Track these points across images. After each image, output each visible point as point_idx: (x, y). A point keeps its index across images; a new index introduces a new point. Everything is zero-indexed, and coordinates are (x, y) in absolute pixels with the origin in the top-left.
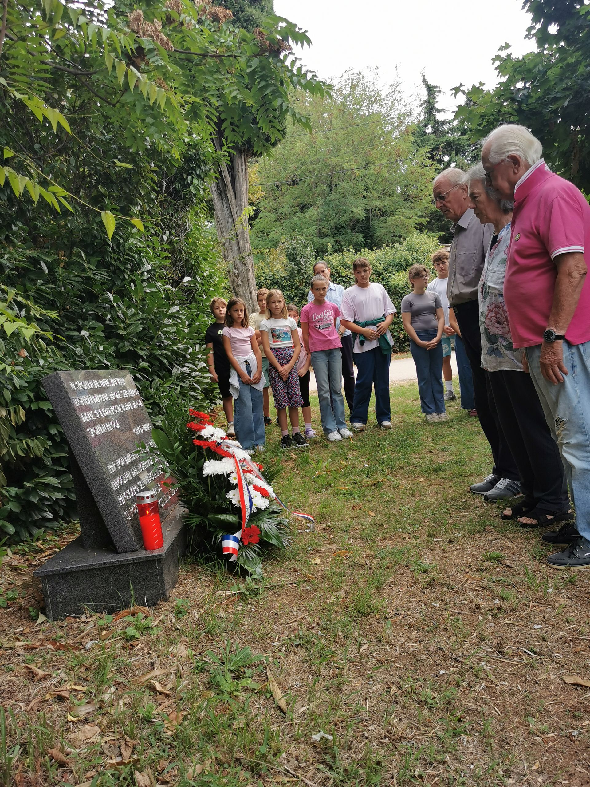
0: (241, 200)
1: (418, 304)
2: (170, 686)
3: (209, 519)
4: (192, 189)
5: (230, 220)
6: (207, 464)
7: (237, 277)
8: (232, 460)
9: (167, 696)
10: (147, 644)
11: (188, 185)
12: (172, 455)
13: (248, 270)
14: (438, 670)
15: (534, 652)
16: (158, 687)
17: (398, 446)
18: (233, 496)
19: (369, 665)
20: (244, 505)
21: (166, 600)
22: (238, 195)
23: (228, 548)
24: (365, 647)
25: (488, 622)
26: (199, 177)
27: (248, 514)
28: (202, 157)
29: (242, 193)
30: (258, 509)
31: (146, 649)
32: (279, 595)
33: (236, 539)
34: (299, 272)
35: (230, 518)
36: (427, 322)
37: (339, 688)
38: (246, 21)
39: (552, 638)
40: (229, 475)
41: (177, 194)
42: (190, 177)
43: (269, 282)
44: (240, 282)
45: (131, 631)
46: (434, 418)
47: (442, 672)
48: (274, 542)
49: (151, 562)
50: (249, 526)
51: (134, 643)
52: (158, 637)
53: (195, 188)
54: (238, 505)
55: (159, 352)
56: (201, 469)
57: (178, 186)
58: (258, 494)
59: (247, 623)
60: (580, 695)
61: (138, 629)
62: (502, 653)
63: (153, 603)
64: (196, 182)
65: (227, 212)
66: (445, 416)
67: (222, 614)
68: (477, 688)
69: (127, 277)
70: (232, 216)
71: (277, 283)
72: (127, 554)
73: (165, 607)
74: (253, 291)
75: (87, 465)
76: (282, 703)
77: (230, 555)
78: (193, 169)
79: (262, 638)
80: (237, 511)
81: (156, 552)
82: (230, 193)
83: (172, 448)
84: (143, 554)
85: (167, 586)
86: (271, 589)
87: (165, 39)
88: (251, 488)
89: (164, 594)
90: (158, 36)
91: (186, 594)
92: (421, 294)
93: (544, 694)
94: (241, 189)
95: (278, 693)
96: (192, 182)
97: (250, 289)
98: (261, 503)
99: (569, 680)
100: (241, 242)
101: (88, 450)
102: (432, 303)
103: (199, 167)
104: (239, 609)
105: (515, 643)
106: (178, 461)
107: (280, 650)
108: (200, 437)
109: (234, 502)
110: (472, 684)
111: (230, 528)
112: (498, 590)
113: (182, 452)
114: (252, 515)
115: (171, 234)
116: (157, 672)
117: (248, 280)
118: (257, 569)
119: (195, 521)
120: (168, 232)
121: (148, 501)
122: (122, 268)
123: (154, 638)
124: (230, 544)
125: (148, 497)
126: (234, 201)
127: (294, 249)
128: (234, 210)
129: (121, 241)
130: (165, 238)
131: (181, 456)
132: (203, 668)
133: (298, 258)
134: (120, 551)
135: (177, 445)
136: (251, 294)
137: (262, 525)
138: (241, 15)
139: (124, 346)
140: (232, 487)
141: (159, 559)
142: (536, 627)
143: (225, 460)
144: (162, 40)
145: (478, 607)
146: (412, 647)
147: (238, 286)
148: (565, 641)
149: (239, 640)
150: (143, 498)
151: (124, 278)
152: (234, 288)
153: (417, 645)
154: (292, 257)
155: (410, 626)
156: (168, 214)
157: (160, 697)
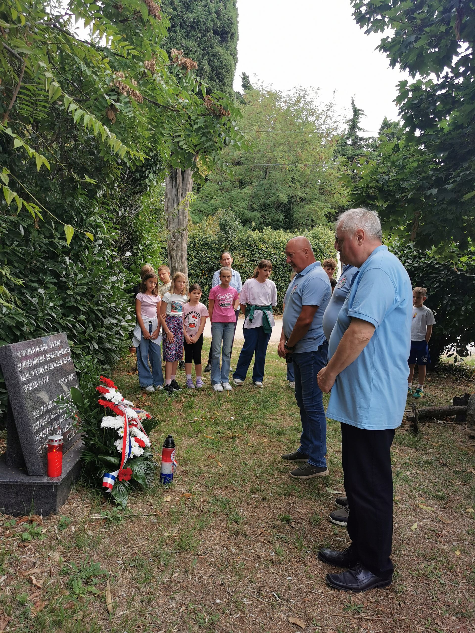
0: (186, 186)
2: (42, 582)
3: (98, 459)
4: (147, 181)
5: (176, 199)
6: (105, 418)
7: (174, 243)
8: (123, 418)
9: (39, 588)
10: (35, 545)
11: (145, 177)
12: (82, 408)
13: (182, 240)
14: (215, 600)
15: (279, 597)
16: (34, 582)
17: (260, 405)
18: (118, 444)
19: (174, 588)
20: (125, 453)
21: (55, 514)
22: (185, 182)
23: (107, 483)
24: (176, 574)
25: (261, 569)
26: (154, 172)
27: (126, 459)
29: (188, 181)
30: (134, 455)
31: (33, 550)
32: (134, 523)
33: (113, 478)
34: (226, 239)
35: (113, 460)
37: (149, 602)
38: (213, 56)
39: (294, 589)
40: (118, 429)
41: (135, 183)
42: (147, 171)
43: (202, 243)
44: (175, 248)
45: (26, 536)
47: (218, 601)
48: (140, 482)
49: (49, 486)
50: (125, 467)
51: (26, 544)
52: (43, 542)
53: (150, 180)
54: (121, 451)
55: (96, 308)
56: (100, 421)
57: (138, 176)
58: (137, 445)
59: (105, 542)
61: (31, 534)
62: (260, 594)
63: (46, 515)
64: (151, 176)
65: (174, 193)
67: (90, 532)
68: (234, 616)
69: (83, 244)
70: (177, 196)
71: (208, 244)
72: (34, 478)
73: (54, 519)
74: (184, 256)
75: (18, 411)
76: (110, 607)
77: (107, 488)
78: (151, 165)
79: (112, 556)
80: (120, 455)
81: (55, 480)
82: (179, 179)
83: (83, 402)
84: (45, 480)
85: (58, 504)
86: (130, 517)
89: (55, 510)
91: (70, 511)
93: (273, 627)
94: (188, 178)
95: (109, 600)
96: (148, 176)
97: (182, 254)
98: (137, 451)
99: (292, 620)
100: (181, 217)
101: (20, 402)
103: (156, 165)
104: (103, 530)
105: (271, 587)
106: (85, 412)
107: (121, 568)
108: (104, 398)
109: (118, 449)
110: (233, 612)
111: (113, 467)
112: (278, 544)
113: (90, 406)
114: (129, 460)
115: (125, 211)
116: (36, 570)
117: (181, 247)
118: (124, 501)
119: (88, 458)
120: (123, 210)
121: (56, 444)
122: (81, 238)
123: (40, 542)
124: (109, 481)
125: (56, 441)
126: (181, 185)
127: (226, 221)
128: (180, 192)
129: (85, 217)
130: (120, 213)
131: (88, 409)
132: (67, 572)
133: (227, 228)
134: (30, 474)
135: (86, 401)
136: (182, 258)
137: (135, 468)
138: (210, 50)
139: (70, 301)
140: (120, 438)
141: (56, 485)
142: (289, 578)
143: (117, 417)
145: (259, 557)
146: (206, 579)
147: (173, 250)
148: (301, 591)
149: (96, 555)
150: (53, 441)
151: (81, 246)
152: (170, 251)
153: (210, 579)
154: (223, 227)
155: (211, 563)
156: (126, 196)
157: (34, 588)
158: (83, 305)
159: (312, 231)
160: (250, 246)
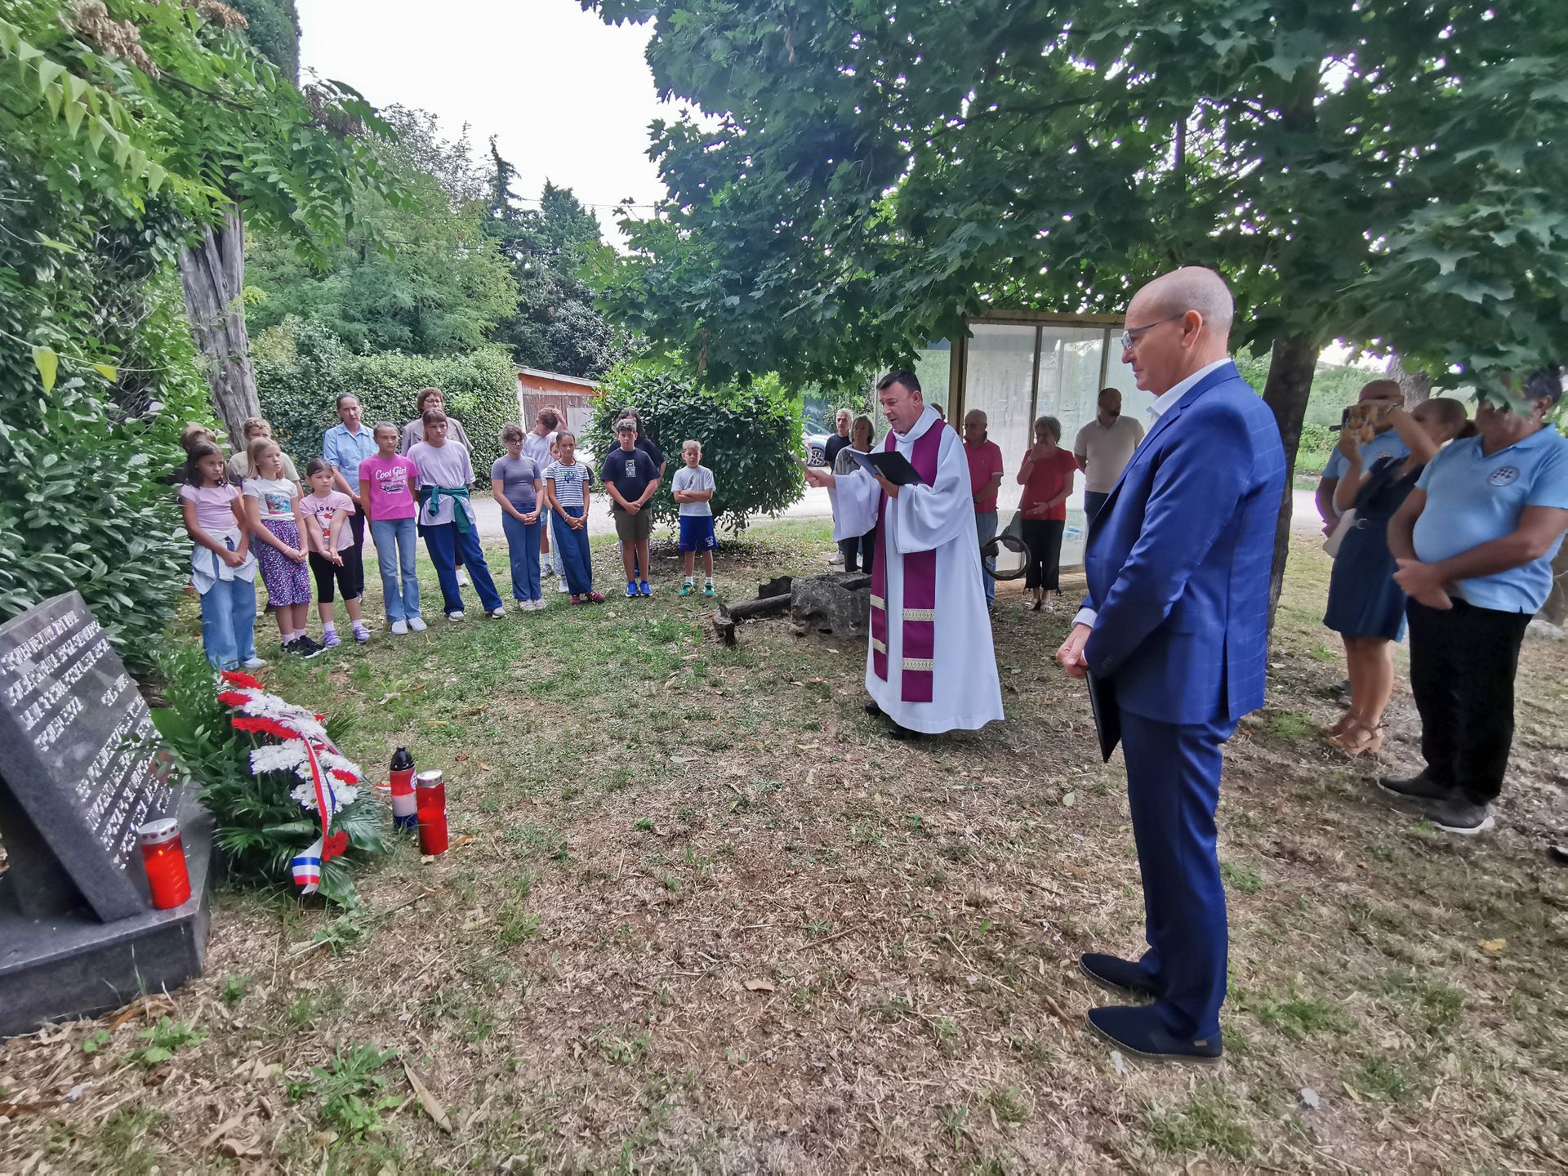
0: (232, 268)
1: (514, 471)
2: (255, 1140)
3: (264, 836)
4: (153, 251)
5: (211, 294)
6: (256, 754)
7: (225, 380)
8: (299, 743)
9: (256, 1158)
10: (187, 1066)
11: (146, 245)
12: (194, 746)
13: (243, 373)
14: (620, 1005)
15: (711, 955)
16: (238, 1148)
18: (303, 795)
19: (540, 1019)
20: (323, 805)
21: (201, 976)
22: (227, 259)
23: (302, 877)
24: (529, 992)
26: (167, 235)
27: (329, 818)
28: (173, 206)
29: (233, 259)
30: (344, 805)
31: (187, 1076)
32: (389, 929)
33: (313, 861)
34: (318, 371)
35: (299, 827)
36: (525, 494)
37: (511, 1069)
39: (725, 932)
40: (297, 767)
41: (123, 254)
42: (148, 232)
43: (267, 378)
44: (229, 388)
45: (152, 1053)
46: (528, 606)
47: (625, 1006)
48: (369, 848)
49: (171, 930)
51: (163, 1071)
52: (203, 1050)
53: (160, 251)
54: (312, 806)
56: (247, 762)
57: (124, 240)
58: (342, 783)
59: (353, 991)
60: (765, 1003)
61: (162, 1044)
62: (682, 964)
63: (178, 985)
64: (161, 242)
65: (205, 281)
66: (542, 603)
67: (306, 984)
68: (668, 1020)
69: (29, 388)
70: (214, 287)
71: (280, 381)
72: (122, 923)
73: (202, 990)
74: (252, 404)
75: (36, 799)
77: (306, 885)
78: (154, 220)
79: (384, 1013)
80: (312, 816)
81: (180, 913)
82: (212, 254)
83: (192, 736)
84: (155, 920)
85: (200, 954)
86: (376, 921)
87: (145, 57)
88: (330, 775)
89: (196, 968)
90: (130, 49)
91: (233, 956)
92: (515, 457)
93: (732, 1010)
94: (232, 253)
95: (433, 1105)
96: (153, 242)
97: (247, 401)
98: (346, 795)
99: (752, 986)
100: (231, 330)
102: (530, 471)
103: (168, 221)
104: (332, 967)
105: (691, 946)
106: (205, 754)
107: (414, 1027)
108: (244, 715)
109: (304, 803)
110: (661, 1016)
111: (301, 841)
112: (658, 871)
113: (212, 738)
114: (336, 816)
115: (110, 314)
116: (230, 1124)
117: (244, 387)
119: (241, 841)
120: (104, 312)
121: (163, 840)
122: (21, 374)
123: (196, 1053)
124: (309, 870)
125: (164, 834)
126: (219, 266)
127: (310, 337)
128: (220, 281)
130: (99, 320)
131: (208, 746)
132: (304, 1093)
133: (316, 351)
134: (106, 919)
135: (200, 730)
137: (350, 828)
140: (302, 782)
141: (188, 923)
142: (707, 920)
143: (287, 744)
144: (138, 58)
145: (644, 903)
146: (586, 978)
147: (225, 393)
148: (736, 934)
149: (346, 1025)
150: (154, 836)
152: (218, 395)
153: (589, 973)
154: (305, 348)
155: (576, 946)
156: (107, 283)
157: (243, 1162)
158: (73, 521)
159: (472, 357)
160: (368, 382)
